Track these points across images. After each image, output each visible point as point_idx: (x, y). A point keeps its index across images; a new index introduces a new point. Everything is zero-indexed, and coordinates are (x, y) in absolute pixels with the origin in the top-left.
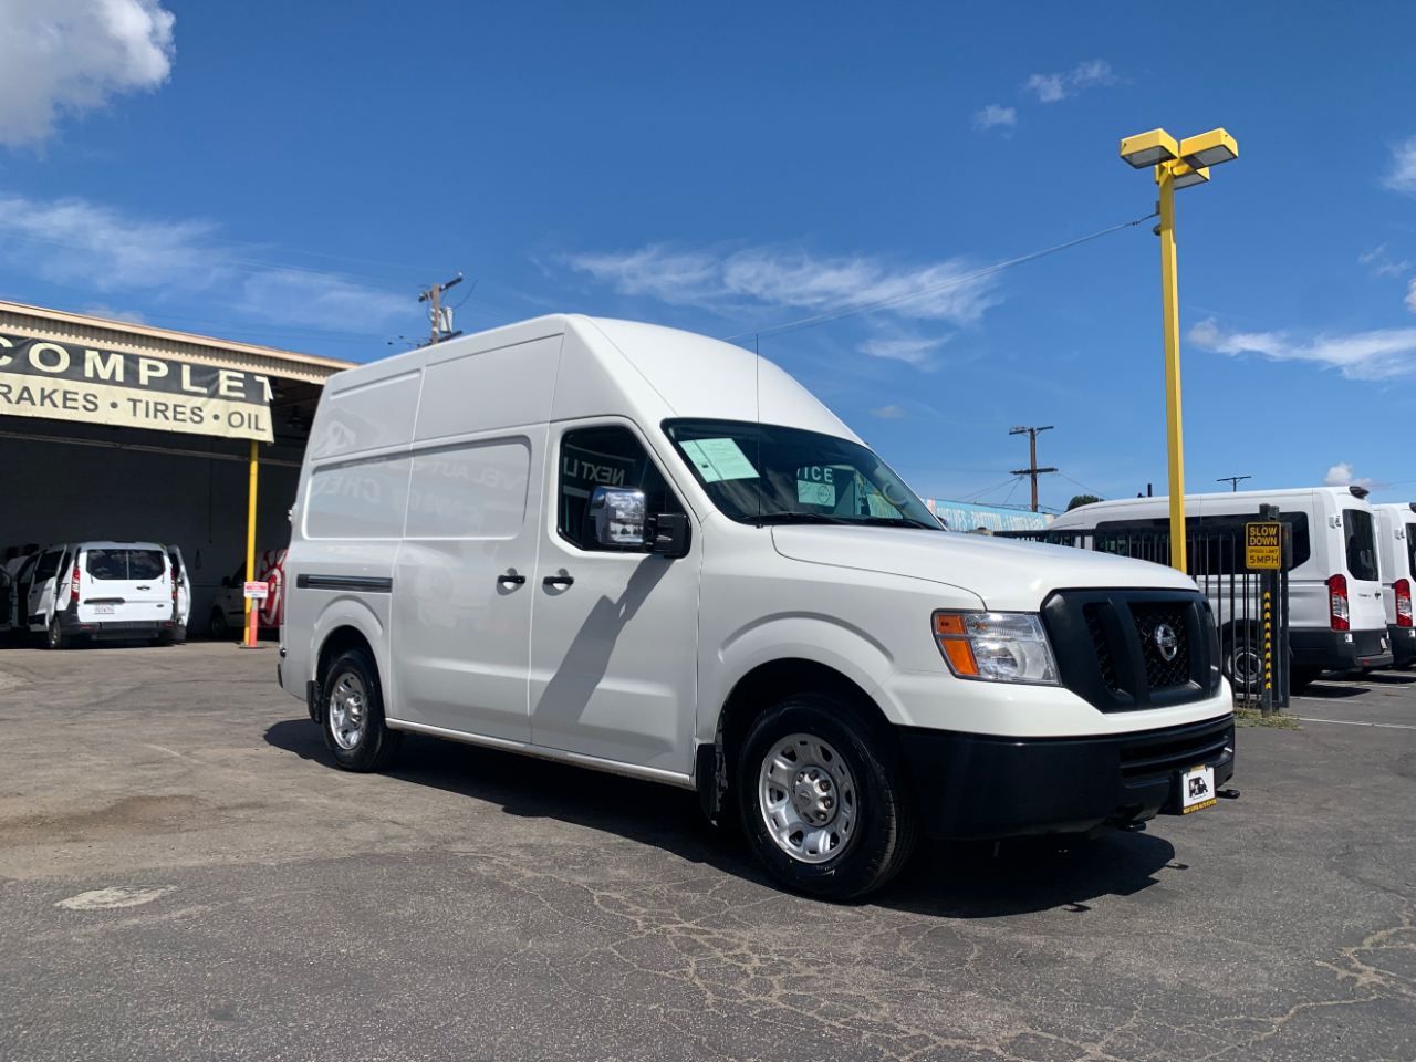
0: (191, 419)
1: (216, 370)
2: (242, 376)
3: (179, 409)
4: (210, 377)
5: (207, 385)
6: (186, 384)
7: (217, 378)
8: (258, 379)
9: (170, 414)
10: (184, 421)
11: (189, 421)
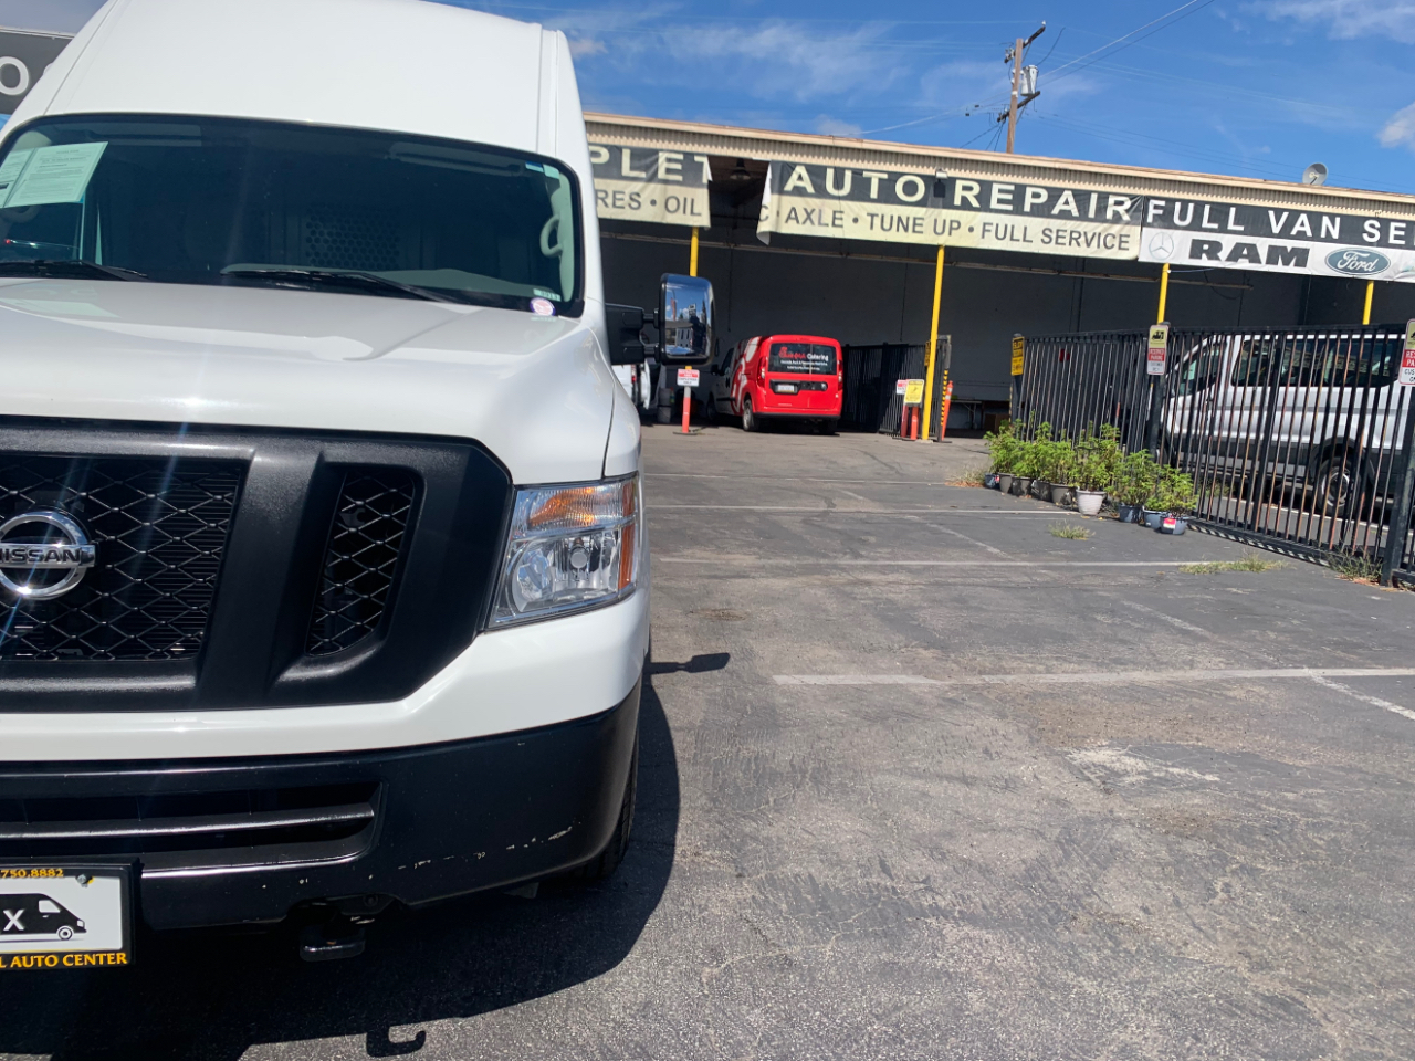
0: (630, 205)
1: (655, 152)
2: (681, 157)
3: (618, 196)
4: (649, 161)
5: (646, 169)
6: (626, 169)
7: (657, 160)
8: (697, 159)
9: (609, 201)
10: (623, 207)
11: (627, 208)
